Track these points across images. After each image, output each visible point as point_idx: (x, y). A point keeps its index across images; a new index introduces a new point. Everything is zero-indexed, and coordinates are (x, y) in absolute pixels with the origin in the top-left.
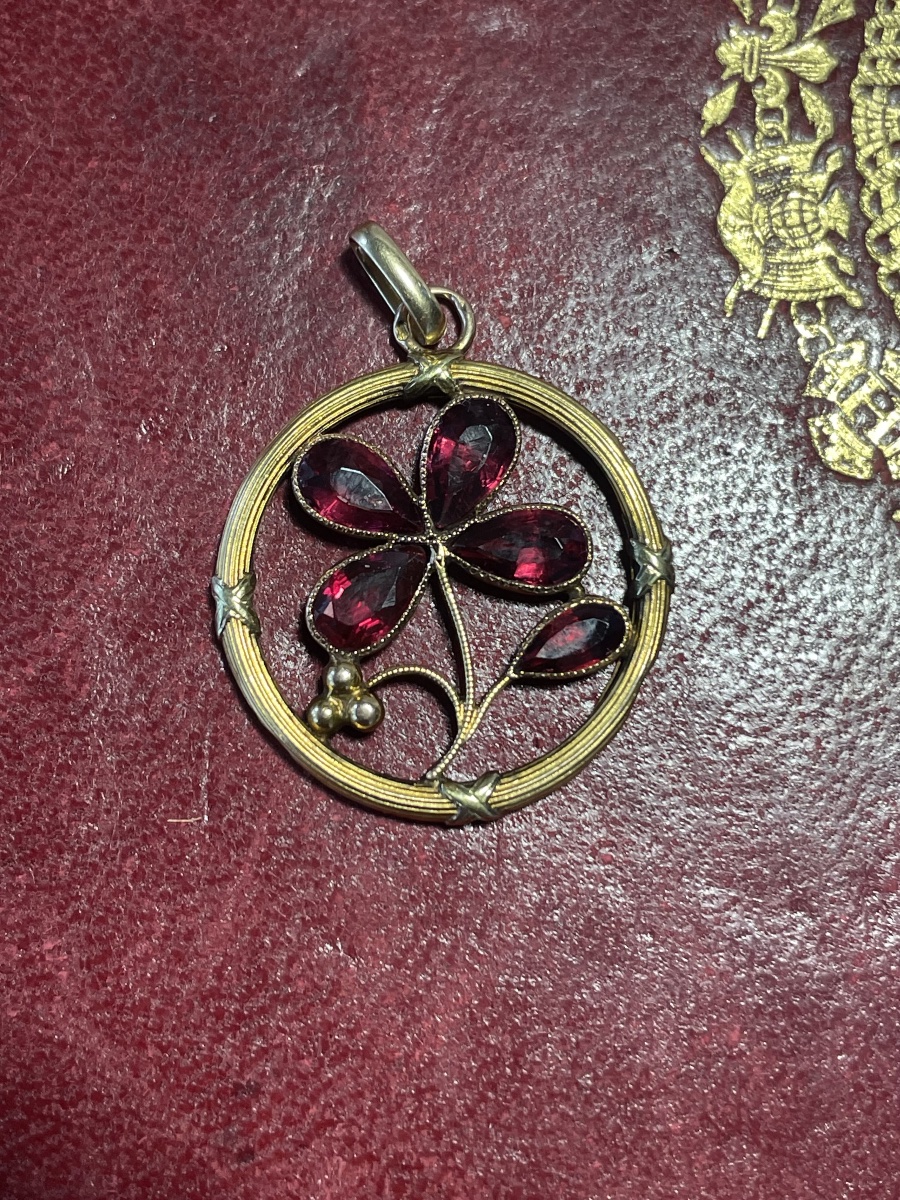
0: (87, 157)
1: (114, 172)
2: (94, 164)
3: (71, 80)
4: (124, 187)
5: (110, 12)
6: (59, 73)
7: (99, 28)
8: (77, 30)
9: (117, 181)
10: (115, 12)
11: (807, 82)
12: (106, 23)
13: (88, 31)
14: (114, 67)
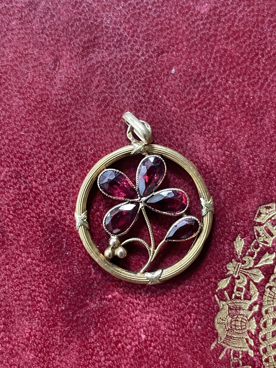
0: (28, 258)
1: (35, 264)
2: (29, 260)
3: (28, 232)
4: (37, 269)
5: (44, 213)
6: (25, 230)
7: (40, 217)
8: (33, 217)
9: (35, 267)
10: (46, 213)
11: (253, 281)
12: (42, 216)
13: (36, 218)
14: (42, 231)
